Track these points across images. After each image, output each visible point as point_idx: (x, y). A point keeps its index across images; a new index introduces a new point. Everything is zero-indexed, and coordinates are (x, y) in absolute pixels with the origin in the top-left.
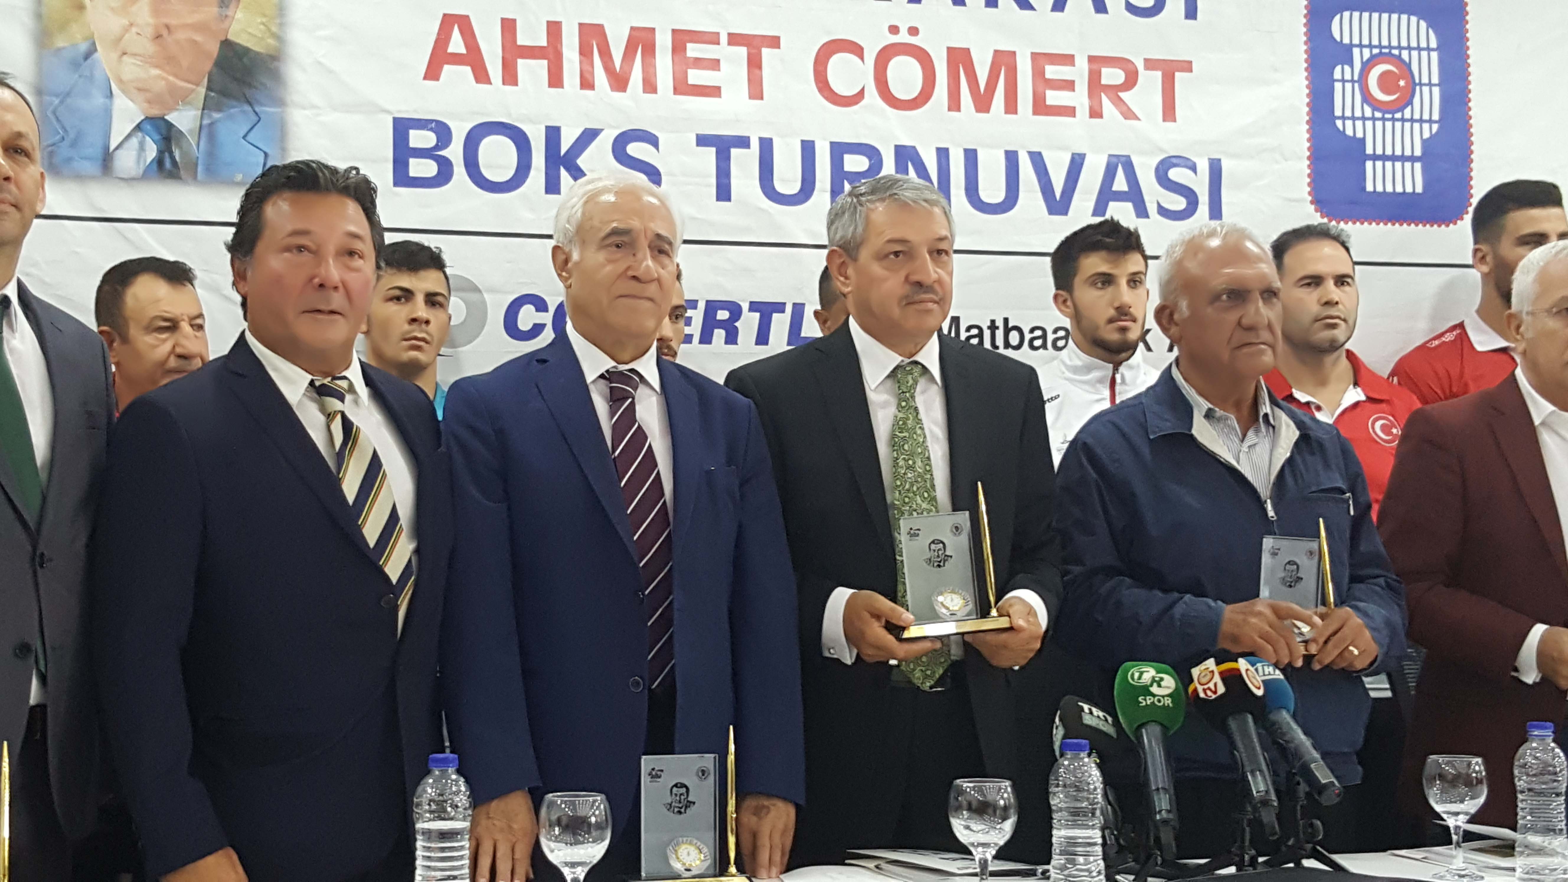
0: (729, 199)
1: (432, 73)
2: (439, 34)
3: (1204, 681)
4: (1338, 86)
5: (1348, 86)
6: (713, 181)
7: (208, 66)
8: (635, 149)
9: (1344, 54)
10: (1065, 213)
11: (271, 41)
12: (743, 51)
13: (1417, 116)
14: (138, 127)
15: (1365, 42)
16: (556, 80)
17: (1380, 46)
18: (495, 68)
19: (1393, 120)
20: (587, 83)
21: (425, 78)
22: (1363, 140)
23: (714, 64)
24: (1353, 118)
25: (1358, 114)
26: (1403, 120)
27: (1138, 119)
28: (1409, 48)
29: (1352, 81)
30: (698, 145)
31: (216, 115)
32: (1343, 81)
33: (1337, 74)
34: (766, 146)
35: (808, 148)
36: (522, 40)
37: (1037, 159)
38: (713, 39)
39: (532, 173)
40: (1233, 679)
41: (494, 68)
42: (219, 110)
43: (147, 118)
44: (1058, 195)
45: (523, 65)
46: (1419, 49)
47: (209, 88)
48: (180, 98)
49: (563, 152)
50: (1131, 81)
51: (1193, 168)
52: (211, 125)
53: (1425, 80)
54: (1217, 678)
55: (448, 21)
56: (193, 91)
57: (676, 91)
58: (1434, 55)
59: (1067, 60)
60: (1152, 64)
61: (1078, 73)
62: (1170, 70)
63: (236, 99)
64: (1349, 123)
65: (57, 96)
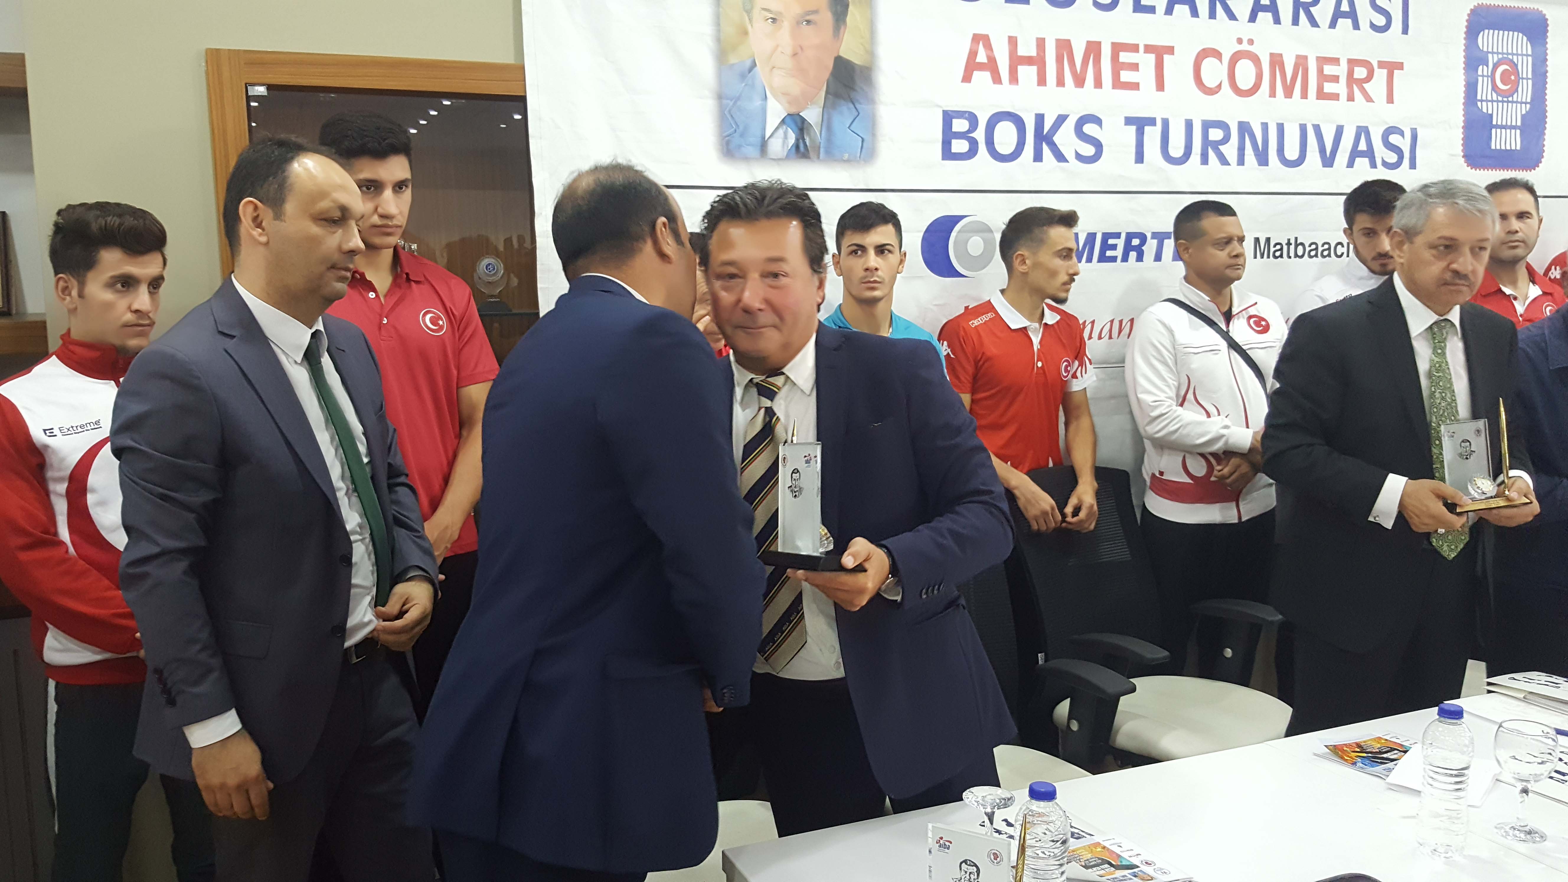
0: (1142, 162)
1: (967, 78)
2: (969, 49)
4: (1480, 79)
5: (1485, 79)
6: (1134, 149)
7: (827, 75)
8: (1088, 129)
9: (1484, 58)
10: (1332, 165)
11: (866, 57)
12: (1152, 57)
13: (1519, 99)
14: (783, 122)
15: (1495, 50)
16: (1042, 81)
17: (1503, 53)
18: (1004, 72)
19: (1508, 102)
20: (1061, 83)
21: (962, 81)
22: (1491, 115)
23: (1135, 67)
24: (1487, 102)
25: (1490, 98)
26: (1513, 102)
27: (1373, 102)
28: (1517, 55)
29: (1487, 76)
30: (1125, 124)
31: (832, 112)
32: (1483, 76)
33: (1480, 72)
34: (1166, 123)
35: (1189, 125)
36: (1021, 52)
37: (1317, 130)
38: (1134, 48)
39: (1027, 147)
43: (788, 114)
44: (1328, 154)
45: (1022, 70)
46: (1522, 55)
47: (827, 92)
48: (810, 100)
49: (1045, 132)
50: (1370, 76)
51: (1402, 135)
53: (1525, 75)
55: (977, 39)
56: (817, 94)
57: (1114, 87)
58: (1530, 60)
59: (1335, 61)
60: (1382, 65)
61: (1341, 70)
62: (1392, 67)
63: (844, 99)
64: (1484, 104)
65: (731, 100)
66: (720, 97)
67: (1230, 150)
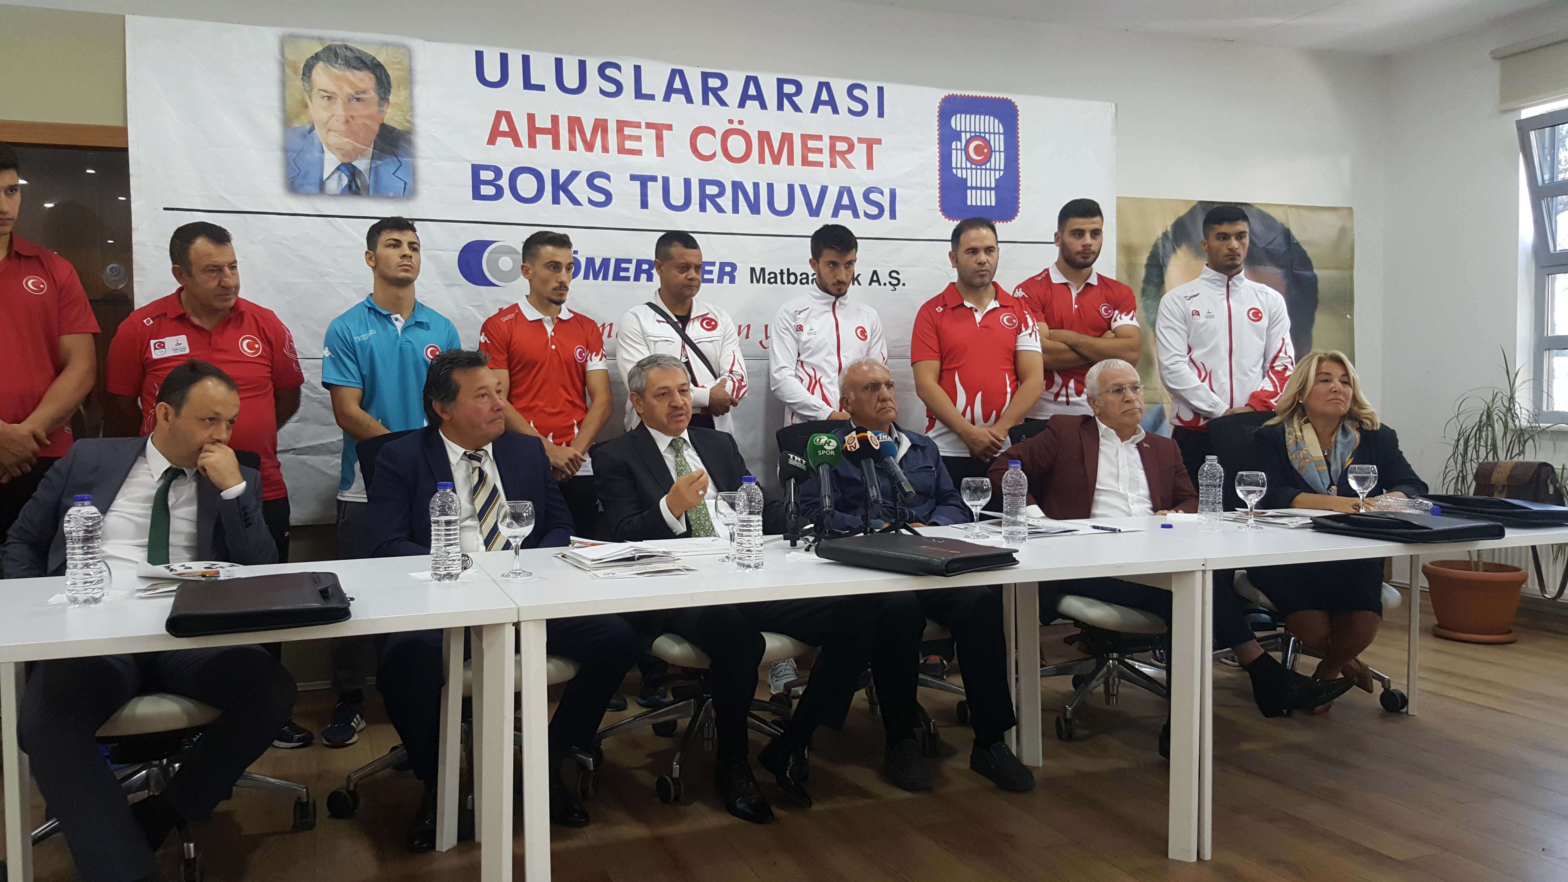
0: (647, 208)
1: (491, 141)
2: (494, 121)
3: (850, 442)
4: (954, 152)
5: (959, 152)
6: (639, 198)
7: (373, 137)
8: (598, 182)
9: (957, 136)
10: (818, 216)
11: (406, 124)
12: (652, 132)
13: (993, 167)
14: (338, 168)
15: (968, 129)
16: (556, 145)
17: (975, 132)
19: (981, 169)
20: (572, 147)
21: (488, 144)
22: (966, 179)
23: (637, 138)
24: (961, 168)
25: (964, 166)
26: (986, 169)
27: (854, 168)
28: (989, 133)
29: (961, 149)
30: (631, 180)
31: (379, 162)
32: (957, 149)
33: (954, 146)
34: (666, 180)
35: (688, 182)
36: (538, 125)
38: (637, 125)
40: (864, 441)
41: (524, 138)
42: (380, 159)
43: (342, 164)
44: (814, 207)
45: (539, 138)
46: (994, 133)
47: (374, 148)
48: (360, 154)
49: (561, 182)
52: (376, 167)
53: (997, 149)
54: (856, 441)
56: (366, 150)
57: (620, 152)
58: (1002, 137)
59: (818, 137)
60: (861, 141)
61: (824, 144)
62: (870, 143)
63: (390, 154)
64: (959, 171)
65: (295, 152)
66: (286, 150)
67: (726, 202)
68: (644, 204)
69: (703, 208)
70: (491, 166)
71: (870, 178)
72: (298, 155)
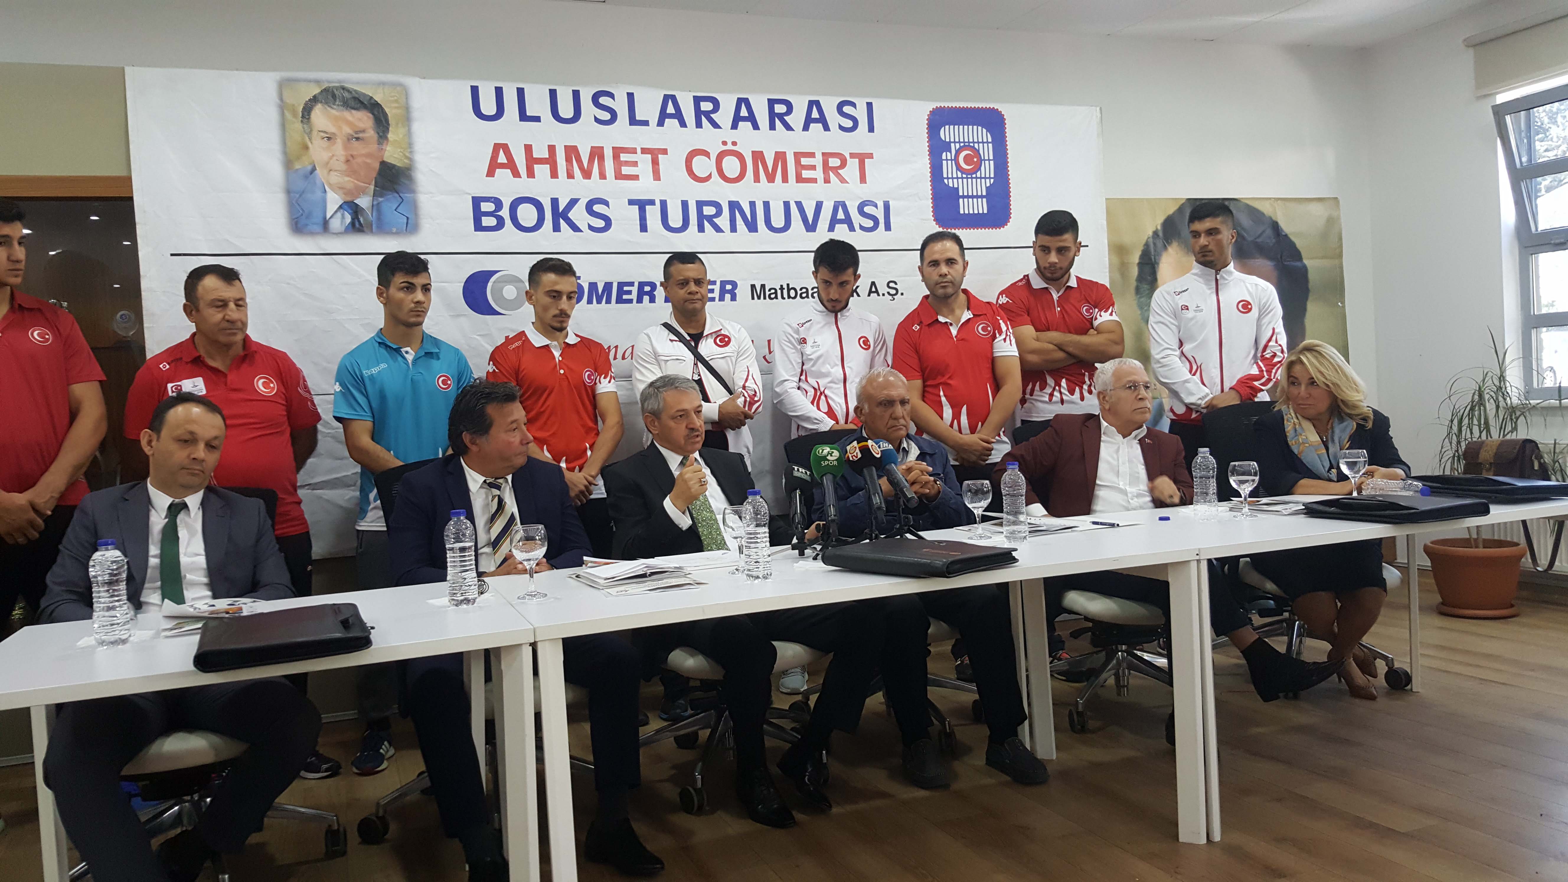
0: (646, 231)
1: (491, 173)
2: (492, 153)
3: (852, 452)
4: (944, 163)
5: (949, 162)
6: (638, 222)
7: (374, 174)
8: (597, 208)
9: (947, 146)
10: (815, 232)
11: (406, 161)
12: (649, 157)
13: (983, 176)
14: (341, 207)
15: (957, 140)
16: (554, 174)
17: (964, 142)
18: (522, 170)
19: (972, 178)
20: (570, 176)
21: (487, 176)
22: (957, 189)
23: (635, 164)
24: (952, 178)
25: (955, 176)
26: (976, 178)
27: (847, 182)
28: (978, 142)
29: (951, 160)
30: (629, 204)
31: (381, 199)
32: (947, 160)
33: (944, 157)
34: (663, 204)
35: (685, 204)
36: (535, 155)
37: (799, 204)
38: (633, 151)
39: (546, 222)
40: (865, 451)
42: (381, 197)
43: (345, 202)
44: (811, 222)
45: (537, 168)
46: (983, 142)
47: (376, 186)
48: (362, 192)
49: (561, 210)
50: (844, 164)
51: (876, 206)
52: (378, 204)
53: (986, 158)
54: (858, 450)
55: (497, 147)
56: (368, 187)
57: (616, 178)
58: (990, 145)
59: (812, 155)
60: (852, 155)
61: (818, 161)
62: (862, 158)
63: (391, 191)
64: (950, 180)
65: (297, 193)
66: (289, 192)
67: (723, 221)
68: (644, 228)
69: (701, 229)
70: (492, 198)
71: (862, 192)
72: (300, 196)
